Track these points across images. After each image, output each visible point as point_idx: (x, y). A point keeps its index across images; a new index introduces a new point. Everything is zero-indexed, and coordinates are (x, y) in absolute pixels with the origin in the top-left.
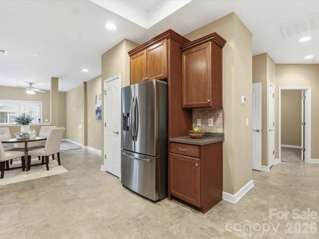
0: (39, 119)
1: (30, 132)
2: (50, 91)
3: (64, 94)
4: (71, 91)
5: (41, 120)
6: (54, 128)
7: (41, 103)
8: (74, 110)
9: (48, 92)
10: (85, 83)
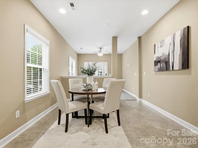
0: (106, 74)
1: (92, 83)
2: (111, 54)
3: (121, 56)
4: (125, 51)
5: (107, 74)
6: (114, 80)
7: (107, 62)
8: (128, 66)
9: (110, 55)
10: (140, 38)
